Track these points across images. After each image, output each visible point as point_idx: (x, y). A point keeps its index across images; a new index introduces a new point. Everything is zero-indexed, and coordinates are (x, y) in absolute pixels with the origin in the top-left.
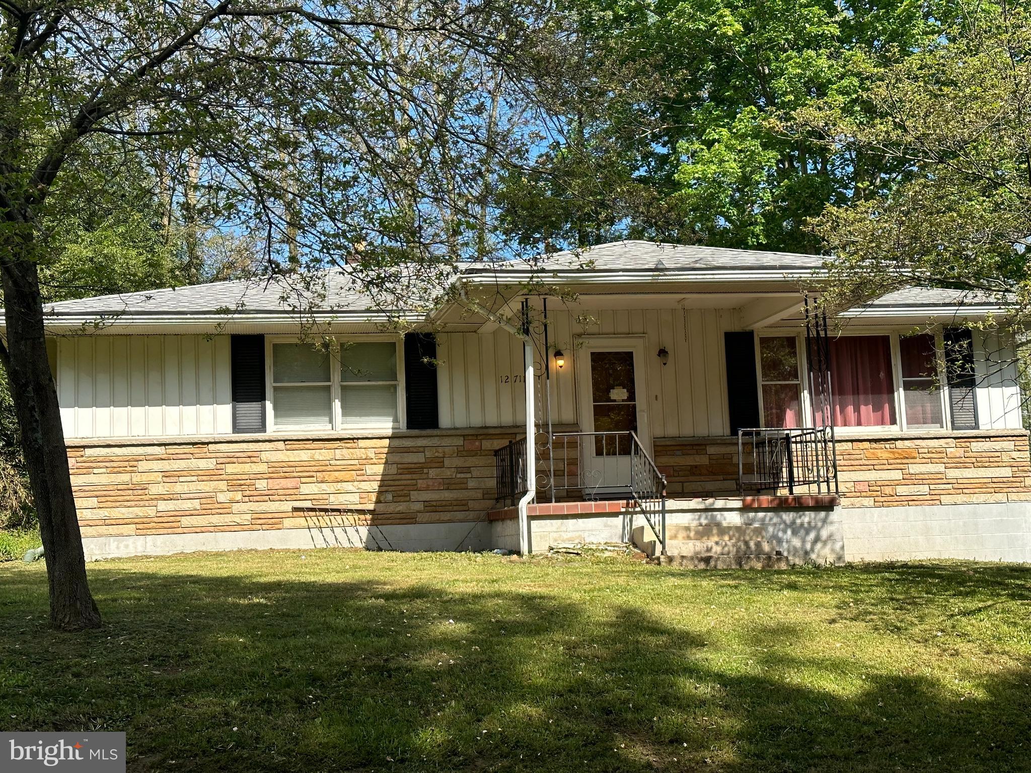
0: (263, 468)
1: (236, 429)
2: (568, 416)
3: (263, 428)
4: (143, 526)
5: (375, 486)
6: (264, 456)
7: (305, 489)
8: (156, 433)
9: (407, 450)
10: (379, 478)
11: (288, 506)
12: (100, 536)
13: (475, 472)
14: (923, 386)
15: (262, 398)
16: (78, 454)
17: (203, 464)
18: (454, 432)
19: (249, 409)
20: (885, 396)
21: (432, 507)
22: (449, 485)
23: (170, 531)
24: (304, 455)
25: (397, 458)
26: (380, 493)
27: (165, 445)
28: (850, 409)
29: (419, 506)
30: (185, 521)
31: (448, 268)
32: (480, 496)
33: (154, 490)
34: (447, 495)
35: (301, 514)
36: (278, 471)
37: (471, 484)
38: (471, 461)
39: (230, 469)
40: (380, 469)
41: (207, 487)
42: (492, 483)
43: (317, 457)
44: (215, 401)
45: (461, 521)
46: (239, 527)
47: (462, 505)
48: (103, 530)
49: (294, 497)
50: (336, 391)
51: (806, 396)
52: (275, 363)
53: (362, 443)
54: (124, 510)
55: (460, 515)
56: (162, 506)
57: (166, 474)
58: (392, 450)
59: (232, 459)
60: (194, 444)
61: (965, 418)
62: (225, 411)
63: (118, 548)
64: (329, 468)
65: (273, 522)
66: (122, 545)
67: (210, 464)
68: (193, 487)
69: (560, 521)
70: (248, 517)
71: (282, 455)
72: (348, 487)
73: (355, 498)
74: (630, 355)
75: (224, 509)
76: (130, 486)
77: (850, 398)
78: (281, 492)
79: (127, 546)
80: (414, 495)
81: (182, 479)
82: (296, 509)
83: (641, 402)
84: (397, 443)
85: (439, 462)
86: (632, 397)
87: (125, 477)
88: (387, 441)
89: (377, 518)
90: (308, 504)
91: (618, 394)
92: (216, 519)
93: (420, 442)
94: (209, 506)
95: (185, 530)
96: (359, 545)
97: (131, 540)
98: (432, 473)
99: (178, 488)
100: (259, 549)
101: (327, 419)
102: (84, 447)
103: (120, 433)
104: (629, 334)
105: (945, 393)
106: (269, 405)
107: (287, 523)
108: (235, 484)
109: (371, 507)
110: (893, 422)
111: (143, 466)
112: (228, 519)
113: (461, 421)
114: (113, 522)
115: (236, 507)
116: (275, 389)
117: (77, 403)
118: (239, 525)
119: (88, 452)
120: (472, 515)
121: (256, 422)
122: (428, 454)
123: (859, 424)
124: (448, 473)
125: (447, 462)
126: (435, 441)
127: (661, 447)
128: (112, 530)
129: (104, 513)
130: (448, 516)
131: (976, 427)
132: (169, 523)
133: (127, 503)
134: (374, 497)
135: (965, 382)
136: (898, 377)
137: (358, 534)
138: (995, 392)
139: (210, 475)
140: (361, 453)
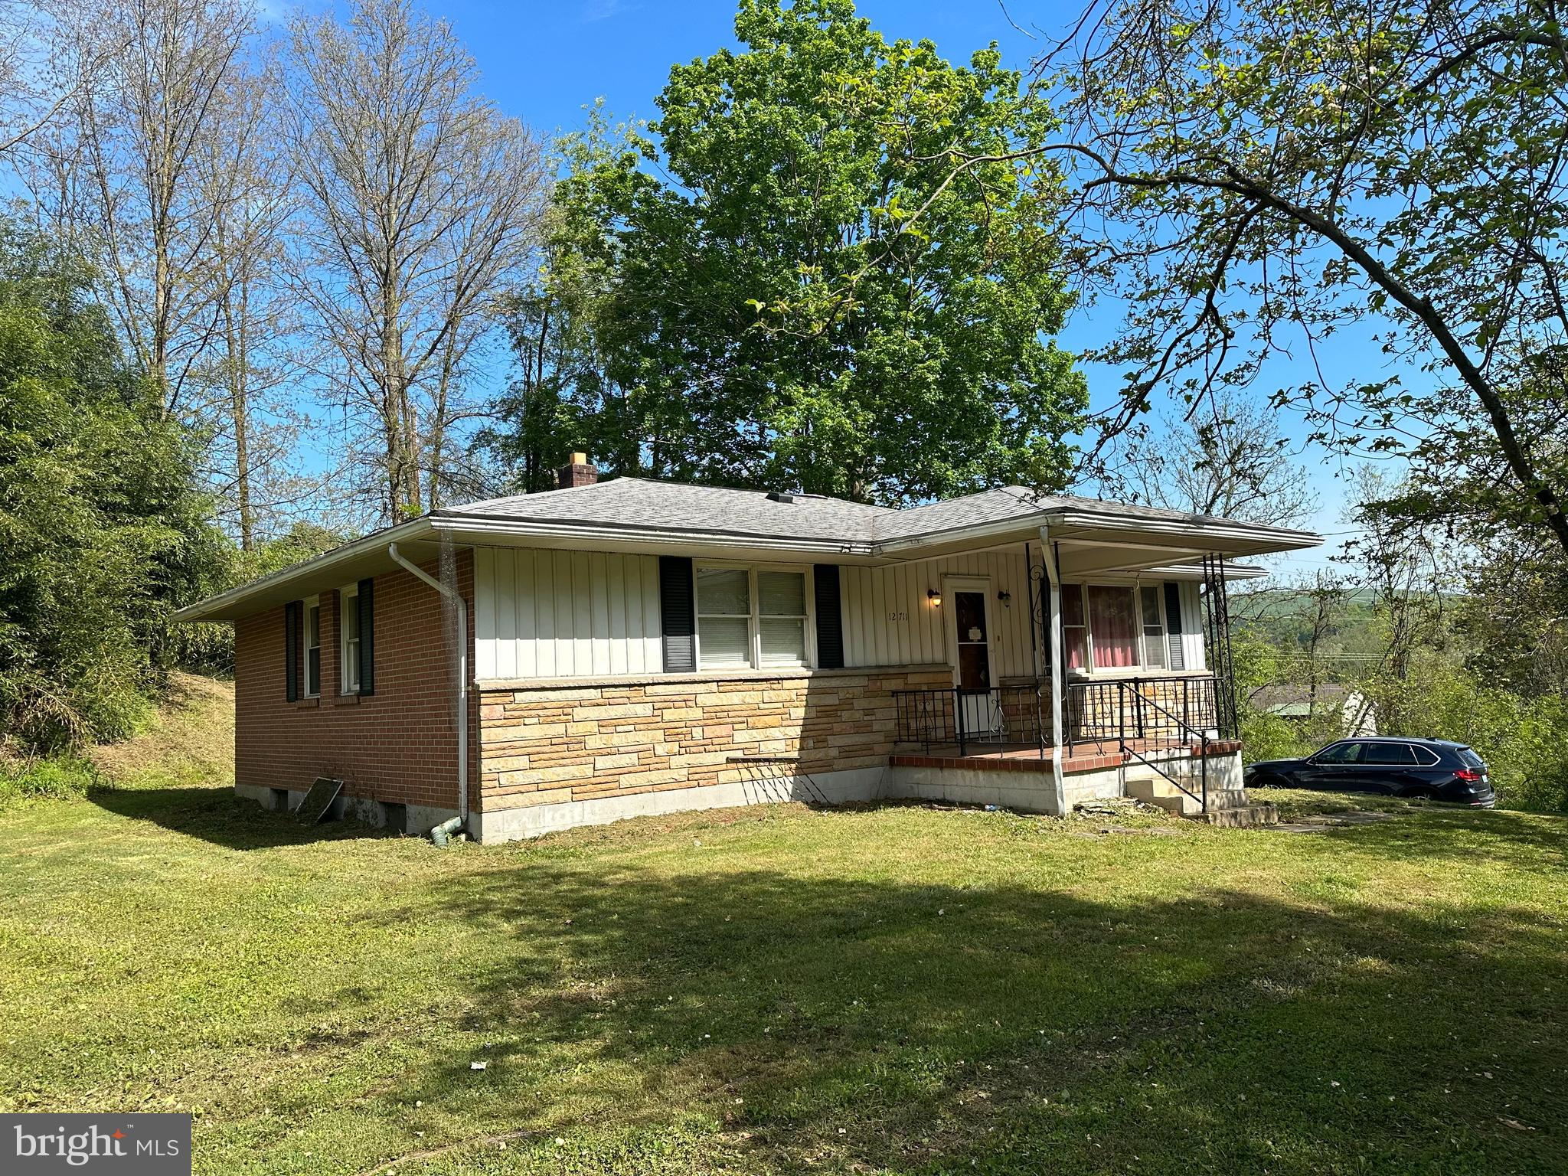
0: (697, 713)
1: (667, 668)
2: (939, 657)
3: (692, 667)
4: (579, 790)
5: (798, 730)
6: (700, 699)
7: (739, 737)
8: (584, 673)
9: (824, 692)
10: (801, 722)
11: (721, 757)
12: (533, 805)
13: (879, 716)
14: (1155, 634)
15: (692, 632)
16: (507, 700)
17: (639, 710)
18: (857, 671)
19: (679, 642)
20: (1128, 641)
21: (846, 752)
22: (859, 728)
23: (608, 793)
24: (735, 698)
25: (815, 700)
26: (802, 738)
27: (602, 687)
28: (1118, 651)
29: (834, 752)
30: (625, 780)
32: (882, 739)
33: (593, 742)
34: (858, 739)
35: (734, 765)
36: (716, 716)
37: (876, 727)
38: (876, 702)
39: (668, 715)
40: (801, 712)
41: (644, 737)
42: (891, 725)
43: (748, 700)
44: (644, 634)
45: (868, 767)
46: (675, 785)
47: (868, 749)
48: (537, 796)
49: (728, 747)
50: (755, 625)
51: (1090, 639)
53: (787, 684)
54: (559, 770)
55: (868, 760)
56: (601, 762)
57: (601, 723)
58: (812, 692)
59: (671, 703)
60: (630, 686)
61: (1177, 662)
62: (655, 644)
63: (553, 819)
64: (758, 712)
65: (700, 778)
66: (557, 815)
67: (647, 710)
68: (632, 738)
70: (685, 772)
71: (711, 698)
72: (775, 733)
73: (781, 745)
74: (981, 596)
75: (661, 763)
76: (566, 740)
77: (1108, 641)
78: (716, 741)
79: (563, 816)
80: (832, 741)
81: (619, 729)
82: (729, 760)
83: (990, 645)
84: (817, 683)
85: (847, 704)
86: (984, 638)
87: (559, 729)
88: (806, 683)
89: (803, 767)
90: (739, 754)
91: (974, 634)
92: (655, 776)
93: (834, 683)
94: (649, 761)
95: (624, 792)
96: (787, 799)
97: (567, 808)
98: (845, 715)
99: (616, 740)
100: (699, 809)
101: (741, 655)
102: (514, 691)
103: (547, 674)
104: (979, 576)
105: (1166, 636)
106: (697, 637)
107: (723, 777)
108: (671, 734)
109: (795, 755)
110: (1135, 663)
111: (580, 714)
112: (667, 775)
113: (859, 661)
114: (547, 786)
115: (675, 761)
117: (498, 634)
118: (677, 781)
119: (519, 696)
120: (876, 759)
121: (685, 661)
122: (842, 696)
123: (1114, 665)
124: (858, 715)
125: (857, 704)
126: (847, 682)
127: (1005, 688)
128: (548, 796)
129: (535, 776)
130: (858, 762)
131: (1183, 668)
132: (607, 785)
133: (559, 762)
134: (797, 744)
135: (1176, 628)
136: (1140, 625)
137: (781, 786)
138: (1191, 637)
139: (647, 724)
140: (784, 695)
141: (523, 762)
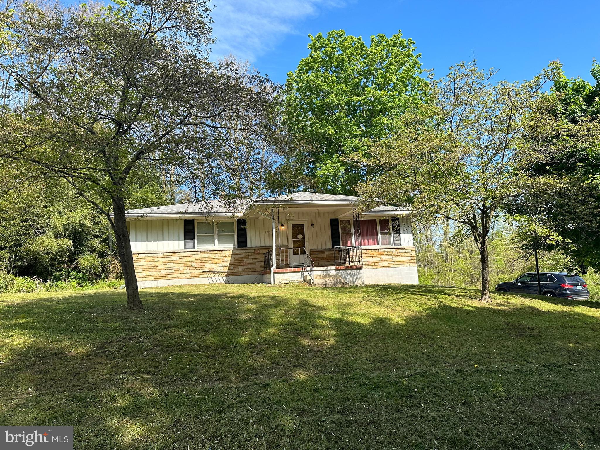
0: (194, 260)
1: (185, 248)
2: (285, 243)
3: (194, 248)
4: (156, 278)
5: (228, 264)
6: (194, 256)
7: (207, 266)
8: (161, 250)
9: (237, 254)
10: (229, 262)
11: (201, 271)
12: (143, 281)
13: (258, 260)
14: (386, 234)
15: (194, 239)
17: (175, 259)
18: (252, 248)
19: (190, 242)
20: (375, 237)
21: (245, 271)
22: (250, 264)
23: (165, 279)
24: (206, 256)
25: (234, 256)
26: (229, 266)
27: (163, 253)
28: (366, 240)
29: (241, 270)
30: (170, 276)
31: (249, 200)
32: (259, 267)
33: (160, 267)
34: (250, 267)
36: (198, 260)
37: (257, 264)
38: (257, 257)
39: (183, 260)
40: (229, 259)
41: (176, 265)
42: (263, 263)
43: (210, 256)
44: (179, 240)
45: (254, 275)
46: (186, 278)
47: (254, 270)
48: (144, 279)
49: (203, 268)
50: (216, 236)
51: (353, 237)
52: (198, 228)
53: (224, 252)
54: (151, 273)
55: (253, 273)
56: (163, 271)
57: (164, 262)
58: (233, 254)
59: (184, 257)
60: (172, 253)
61: (397, 243)
62: (182, 242)
64: (214, 259)
65: (196, 276)
66: (150, 284)
67: (178, 259)
68: (172, 266)
69: (282, 274)
70: (189, 274)
71: (199, 256)
72: (220, 265)
73: (222, 268)
74: (303, 225)
75: (182, 272)
76: (153, 266)
77: (366, 237)
78: (199, 267)
79: (151, 284)
80: (240, 267)
81: (169, 263)
82: (204, 272)
83: (306, 239)
84: (234, 252)
85: (247, 257)
86: (304, 237)
87: (151, 263)
88: (231, 251)
89: (228, 274)
90: (208, 270)
91: (300, 237)
92: (179, 275)
93: (242, 251)
94: (177, 271)
95: (170, 279)
96: (223, 282)
97: (153, 282)
98: (245, 260)
99: (167, 266)
100: (192, 284)
101: (213, 245)
102: (138, 254)
103: (149, 250)
104: (303, 219)
105: (392, 235)
106: (196, 241)
107: (201, 276)
108: (185, 265)
109: (227, 271)
110: (378, 244)
111: (156, 259)
112: (183, 275)
113: (254, 245)
114: (147, 276)
115: (185, 272)
116: (198, 236)
117: (136, 241)
118: (186, 277)
119: (140, 255)
120: (257, 273)
121: (192, 246)
122: (244, 255)
123: (368, 245)
124: (250, 260)
125: (249, 257)
126: (246, 251)
127: (312, 252)
128: (147, 279)
129: (144, 274)
130: (250, 273)
131: (401, 245)
132: (165, 277)
133: (151, 271)
134: (227, 268)
135: (397, 232)
136: (379, 231)
137: (223, 279)
138: (406, 235)
139: (177, 262)
140: (224, 255)
141: (141, 271)
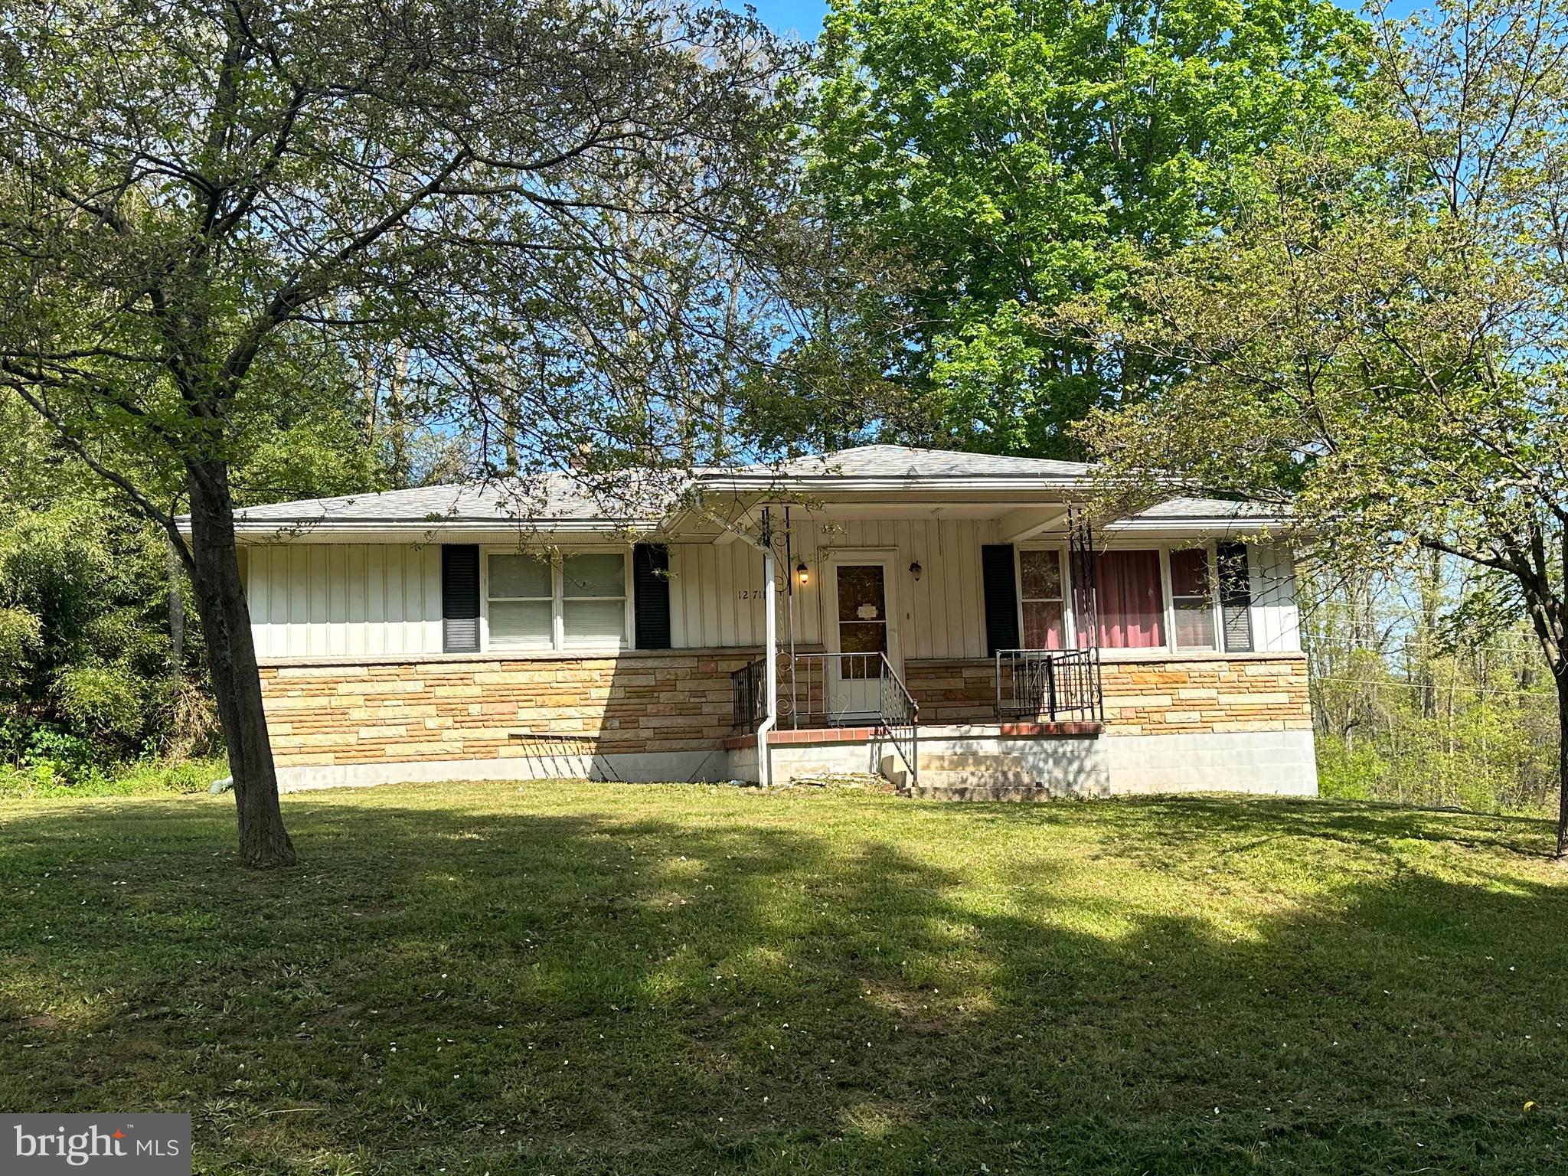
0: (476, 691)
1: (446, 648)
2: (812, 636)
3: (477, 647)
4: (342, 755)
5: (601, 711)
6: (478, 678)
7: (523, 714)
9: (636, 672)
10: (605, 702)
11: (504, 733)
12: (294, 765)
13: (711, 698)
14: (1194, 605)
15: (477, 615)
16: (271, 675)
17: (410, 686)
18: (688, 653)
19: (462, 626)
20: (1154, 616)
21: (665, 735)
22: (681, 710)
23: (372, 760)
24: (522, 678)
25: (624, 680)
26: (605, 718)
27: (368, 665)
28: (1117, 629)
29: (649, 734)
30: (390, 750)
31: (683, 473)
32: (716, 722)
33: (356, 715)
34: (680, 721)
35: (519, 741)
36: (493, 694)
37: (706, 709)
38: (706, 684)
39: (440, 692)
40: (606, 692)
41: (414, 711)
42: (730, 708)
43: (538, 679)
44: (423, 618)
45: (693, 750)
46: (450, 756)
47: (697, 732)
48: (297, 758)
49: (511, 723)
50: (558, 607)
51: (1069, 615)
52: (491, 575)
53: (586, 664)
54: (320, 737)
55: (693, 743)
56: (365, 732)
57: (368, 698)
58: (619, 672)
59: (443, 681)
60: (400, 664)
61: (1238, 639)
62: (435, 627)
63: (315, 778)
64: (550, 691)
65: (486, 751)
66: (319, 776)
67: (419, 686)
68: (398, 712)
69: (802, 750)
70: (460, 745)
71: (494, 677)
72: (570, 711)
73: (578, 724)
74: (880, 569)
75: (432, 736)
76: (329, 711)
77: (1117, 617)
78: (496, 717)
79: (325, 777)
80: (643, 721)
81: (386, 703)
82: (512, 736)
83: (891, 622)
84: (625, 664)
85: (671, 686)
86: (881, 615)
87: (323, 701)
88: (613, 663)
89: (603, 746)
90: (526, 731)
91: (867, 612)
92: (425, 748)
93: (650, 663)
94: (416, 733)
95: (390, 759)
96: (582, 776)
97: (328, 770)
98: (664, 697)
99: (382, 713)
100: (472, 780)
101: (548, 637)
102: (277, 667)
103: (318, 653)
104: (878, 547)
105: (1218, 611)
106: (484, 622)
107: (503, 751)
108: (445, 708)
109: (596, 734)
110: (1163, 643)
111: (343, 688)
112: (436, 747)
113: (695, 641)
114: (309, 750)
115: (446, 734)
116: (491, 604)
117: (271, 620)
118: (449, 753)
119: (282, 672)
120: (706, 743)
121: (469, 641)
122: (659, 676)
123: (1126, 645)
124: (681, 697)
125: (679, 686)
126: (667, 662)
127: (913, 670)
128: (308, 759)
129: (298, 740)
130: (680, 744)
131: (1251, 649)
132: (372, 752)
133: (325, 730)
134: (599, 723)
135: (1240, 600)
136: (1168, 596)
137: (583, 763)
138: (1272, 612)
139: (415, 699)
140: (583, 675)
141: (287, 728)
